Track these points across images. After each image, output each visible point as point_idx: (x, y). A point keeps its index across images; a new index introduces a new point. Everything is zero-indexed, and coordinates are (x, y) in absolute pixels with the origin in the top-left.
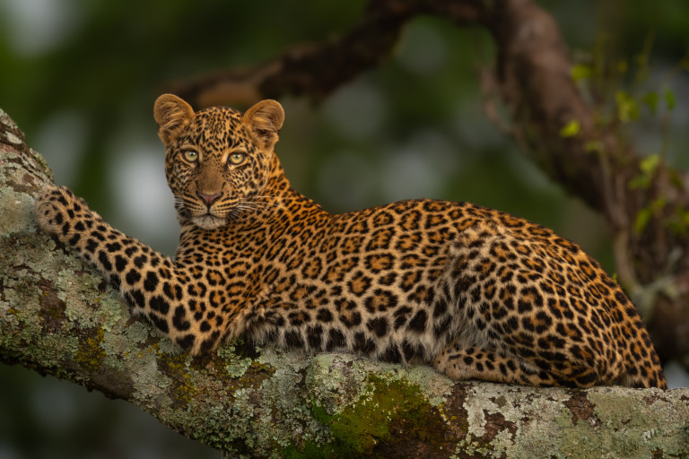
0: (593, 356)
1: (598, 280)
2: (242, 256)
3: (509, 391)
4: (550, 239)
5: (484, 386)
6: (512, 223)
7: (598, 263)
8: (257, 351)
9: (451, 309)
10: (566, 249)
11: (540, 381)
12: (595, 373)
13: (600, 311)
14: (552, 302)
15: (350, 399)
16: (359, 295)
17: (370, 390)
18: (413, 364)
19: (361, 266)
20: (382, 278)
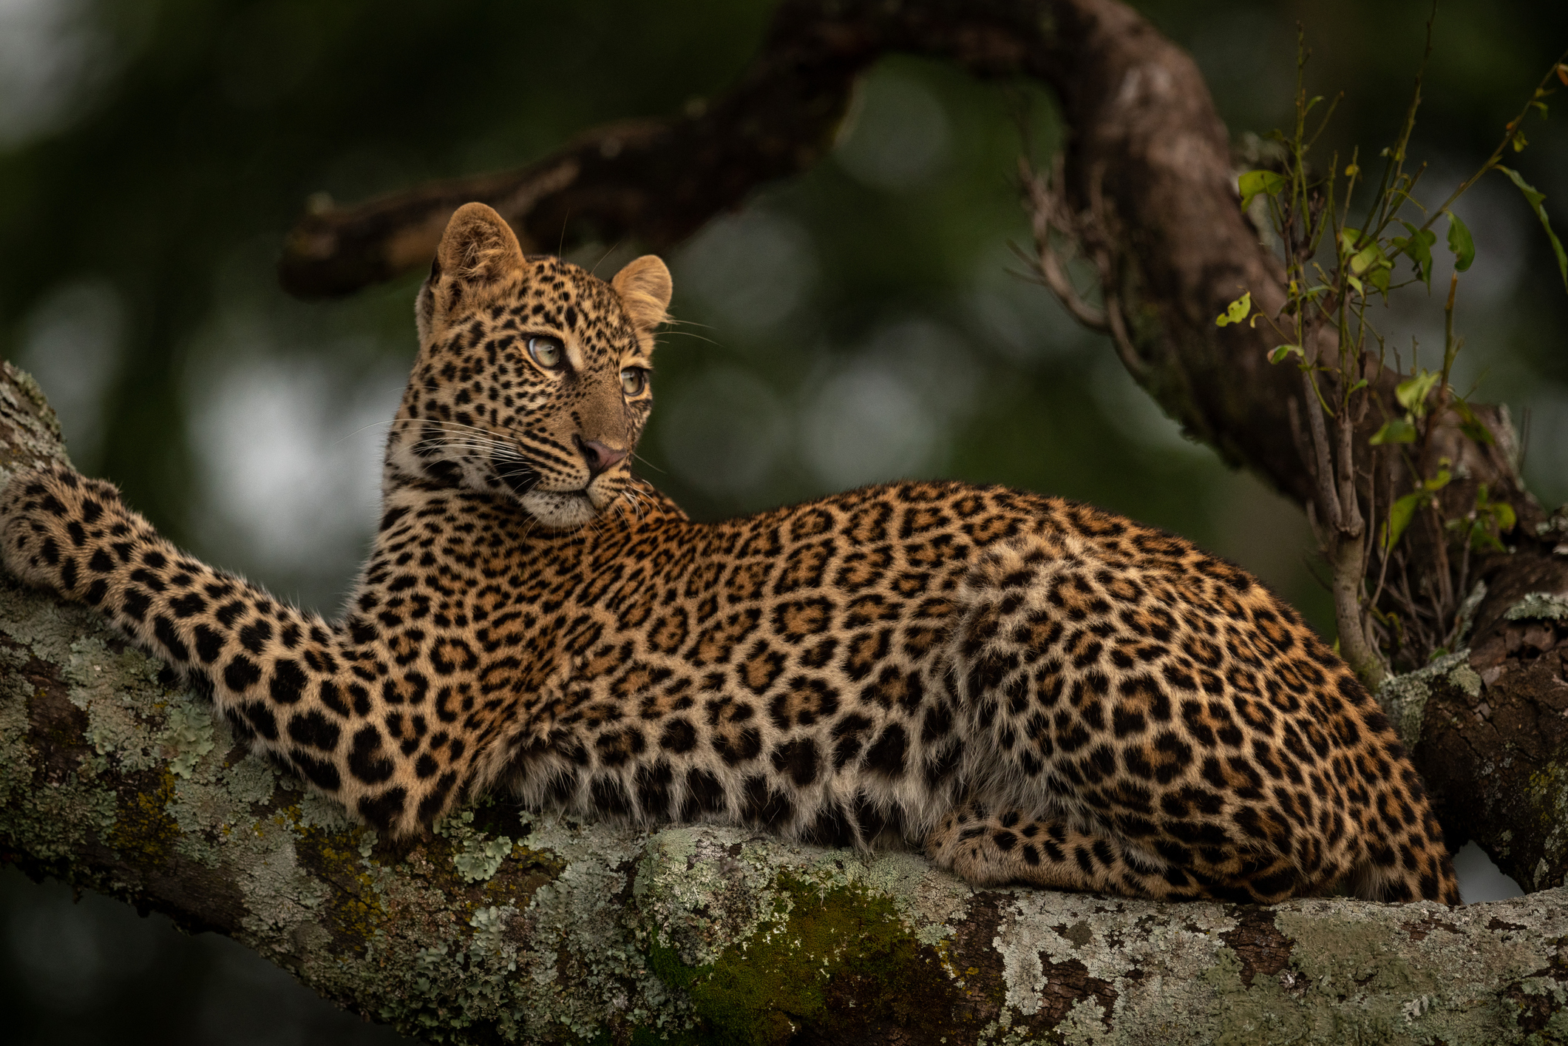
0: (1288, 830)
1: (1298, 652)
2: (520, 599)
3: (1098, 910)
4: (1184, 562)
5: (1039, 899)
6: (1096, 526)
7: (1295, 614)
8: (524, 821)
9: (961, 725)
10: (1221, 583)
11: (1168, 888)
12: (1294, 869)
13: (1304, 724)
14: (1191, 710)
15: (736, 929)
16: (759, 691)
17: (780, 908)
18: (880, 848)
19: (765, 629)
20: (808, 652)
